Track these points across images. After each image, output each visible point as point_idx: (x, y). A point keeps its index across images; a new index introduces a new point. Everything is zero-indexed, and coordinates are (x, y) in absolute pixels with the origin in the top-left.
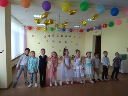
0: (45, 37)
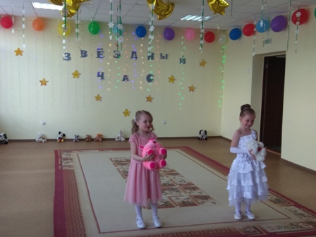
0: (68, 57)
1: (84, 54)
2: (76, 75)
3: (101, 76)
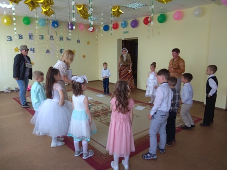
1: (21, 37)
2: (17, 49)
3: (33, 50)
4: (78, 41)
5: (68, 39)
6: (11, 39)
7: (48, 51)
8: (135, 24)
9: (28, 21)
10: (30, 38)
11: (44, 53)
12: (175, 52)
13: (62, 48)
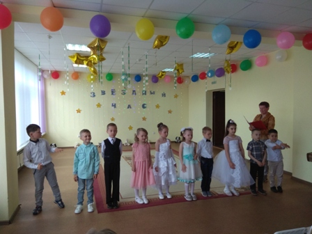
1: (103, 93)
2: (99, 105)
3: (114, 106)
4: (164, 95)
5: (151, 93)
6: (94, 96)
7: (129, 107)
8: (220, 73)
9: (111, 77)
10: (112, 94)
11: (125, 108)
12: (262, 107)
13: (145, 103)
